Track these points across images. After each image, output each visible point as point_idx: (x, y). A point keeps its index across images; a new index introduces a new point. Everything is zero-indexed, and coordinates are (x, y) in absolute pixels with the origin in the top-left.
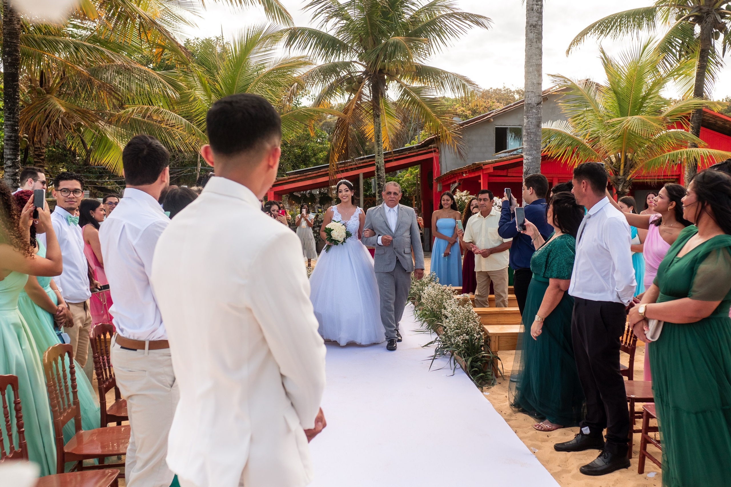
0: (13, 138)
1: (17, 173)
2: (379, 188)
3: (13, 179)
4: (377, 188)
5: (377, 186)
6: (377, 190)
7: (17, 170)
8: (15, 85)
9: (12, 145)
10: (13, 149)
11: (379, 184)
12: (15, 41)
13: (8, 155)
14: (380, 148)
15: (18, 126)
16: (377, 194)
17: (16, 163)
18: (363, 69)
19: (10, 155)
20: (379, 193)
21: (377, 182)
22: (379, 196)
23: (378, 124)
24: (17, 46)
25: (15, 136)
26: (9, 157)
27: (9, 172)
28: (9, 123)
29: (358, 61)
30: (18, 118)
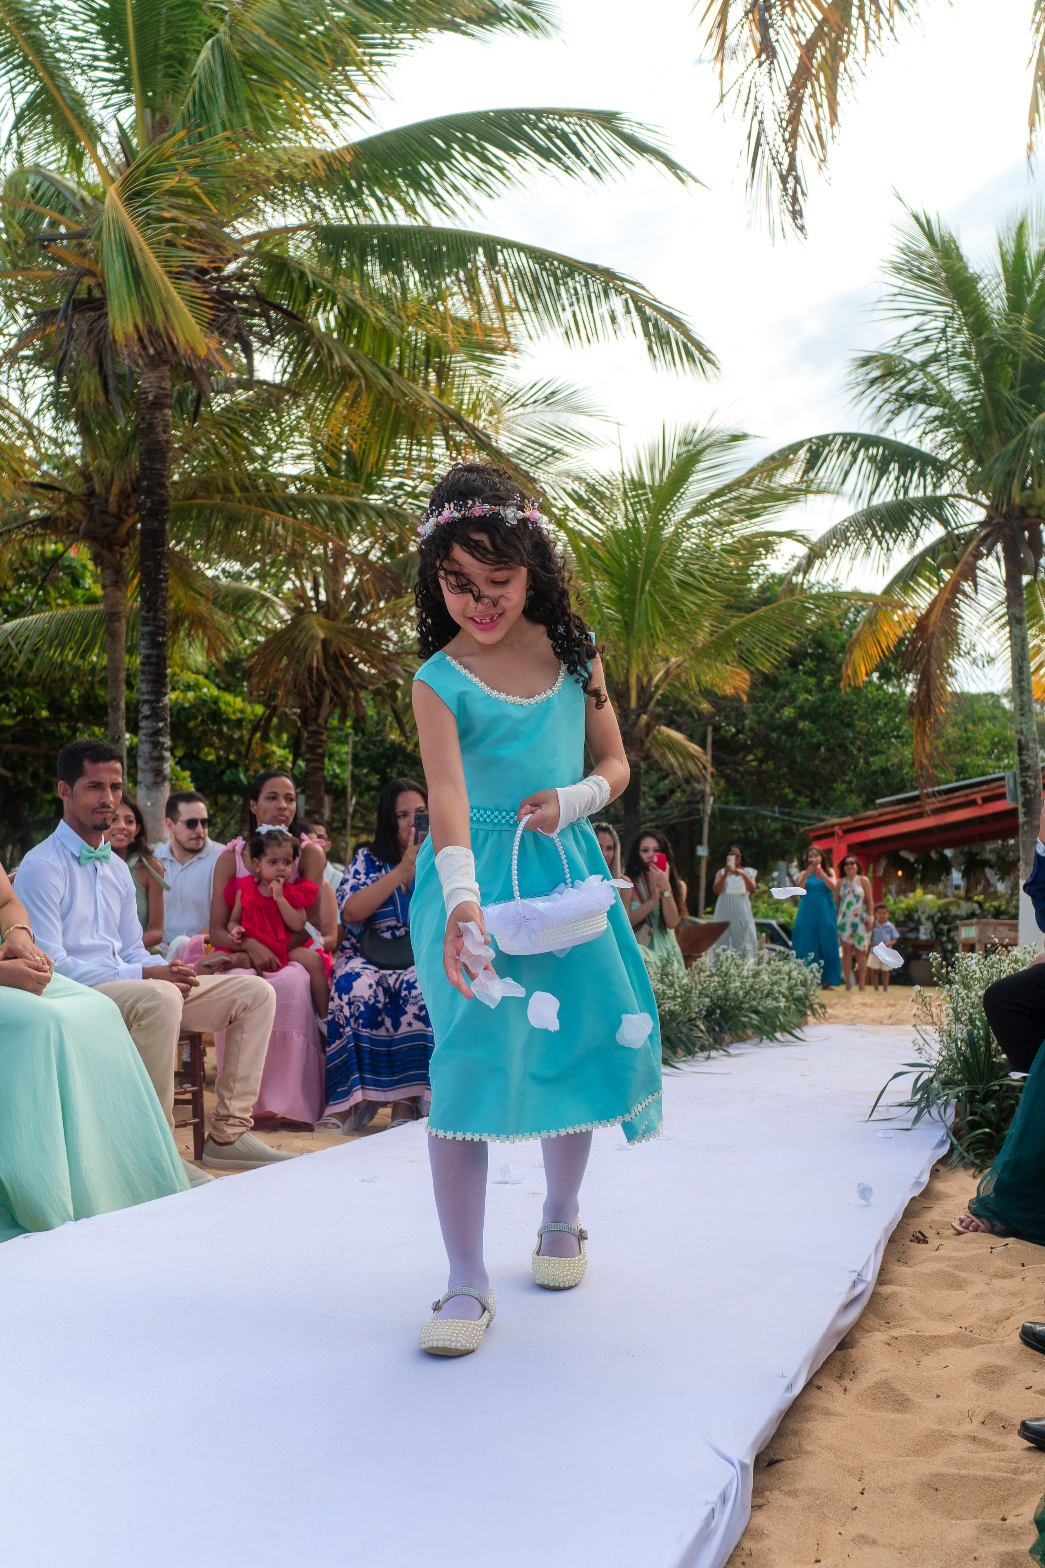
0: (153, 660)
1: (160, 730)
2: (1024, 793)
3: (152, 743)
4: (1019, 793)
5: (1020, 790)
6: (1021, 799)
7: (161, 725)
8: (159, 553)
9: (150, 674)
10: (153, 682)
11: (1024, 784)
12: (158, 466)
13: (144, 694)
14: (1025, 698)
15: (164, 635)
16: (1021, 810)
17: (159, 711)
18: (980, 514)
19: (148, 693)
20: (1024, 805)
21: (1019, 780)
22: (1025, 814)
23: (1019, 640)
24: (163, 476)
25: (157, 656)
26: (146, 697)
27: (146, 728)
28: (147, 629)
29: (965, 493)
30: (164, 621)
